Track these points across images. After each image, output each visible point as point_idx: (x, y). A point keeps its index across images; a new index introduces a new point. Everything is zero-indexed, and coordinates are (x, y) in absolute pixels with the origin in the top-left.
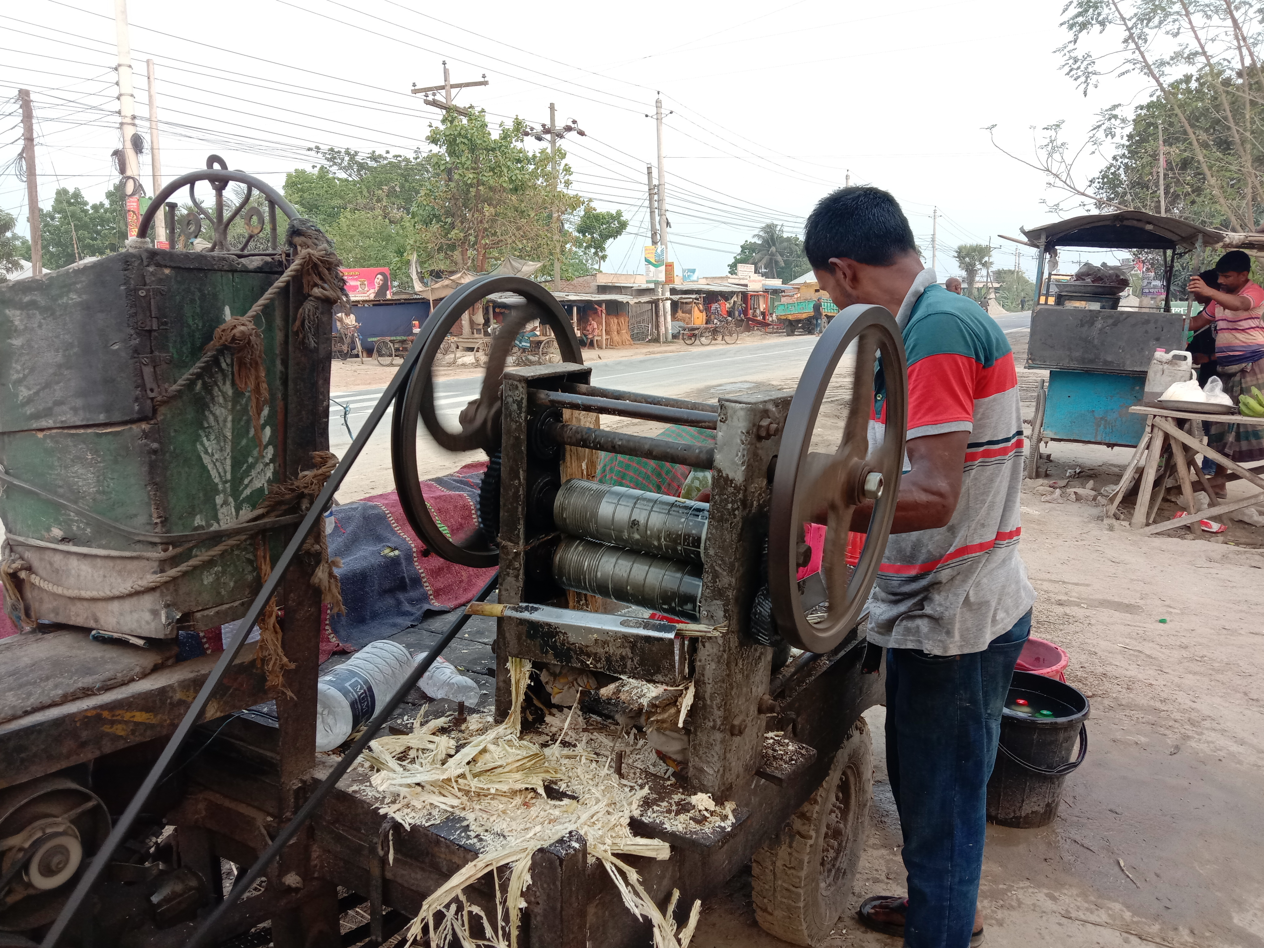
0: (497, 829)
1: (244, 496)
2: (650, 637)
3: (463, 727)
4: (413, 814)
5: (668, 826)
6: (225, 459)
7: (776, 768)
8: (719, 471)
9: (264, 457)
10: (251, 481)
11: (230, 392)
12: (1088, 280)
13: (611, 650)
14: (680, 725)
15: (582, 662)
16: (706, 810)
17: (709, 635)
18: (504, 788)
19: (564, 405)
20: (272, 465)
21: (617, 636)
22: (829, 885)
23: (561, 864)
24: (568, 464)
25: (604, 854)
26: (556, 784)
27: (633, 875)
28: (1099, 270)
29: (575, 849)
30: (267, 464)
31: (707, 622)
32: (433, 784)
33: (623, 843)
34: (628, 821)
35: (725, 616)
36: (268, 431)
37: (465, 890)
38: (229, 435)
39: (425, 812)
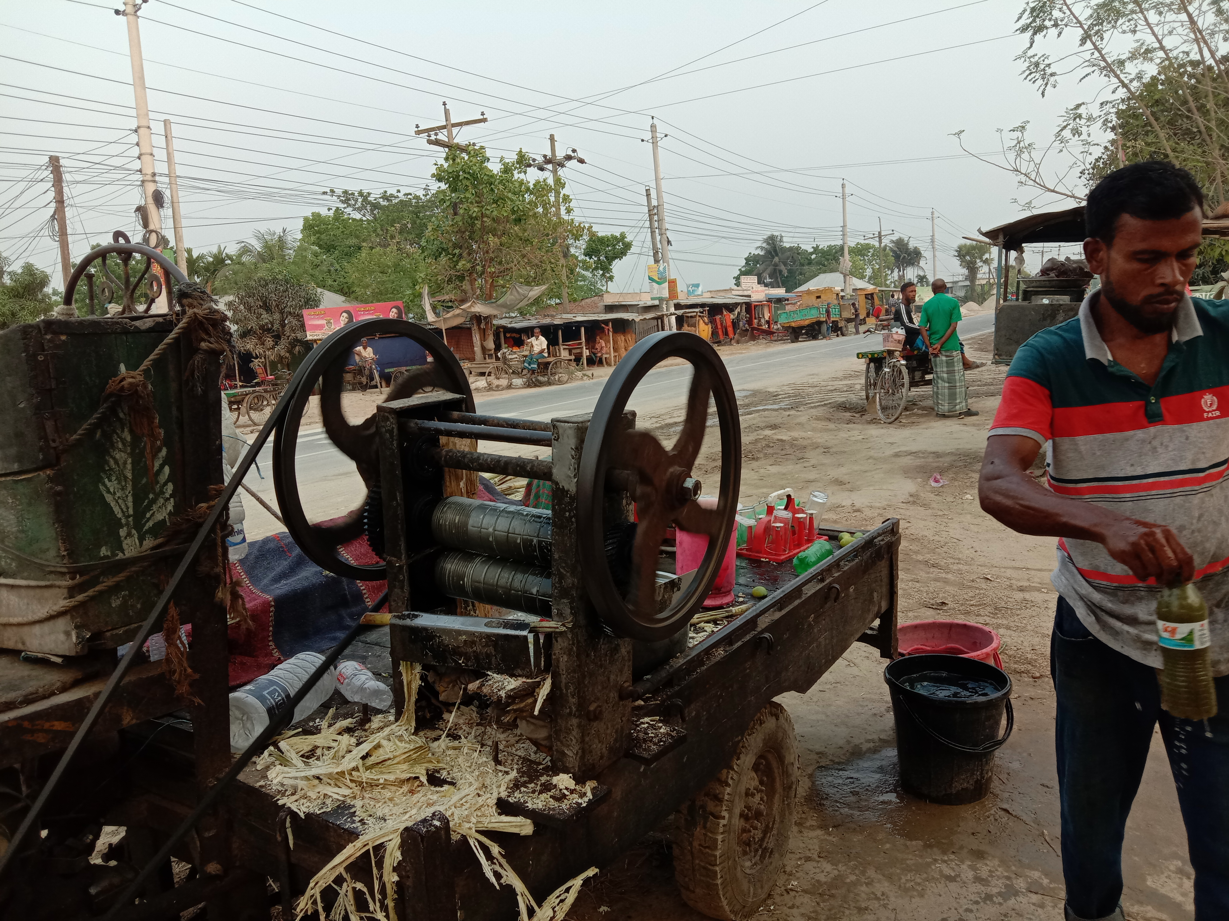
0: (379, 814)
1: (146, 527)
2: (508, 635)
3: (367, 727)
4: (308, 804)
5: (530, 805)
6: (127, 496)
7: (645, 750)
8: (557, 484)
9: (164, 493)
10: (153, 515)
11: (129, 438)
12: (1052, 275)
13: (478, 648)
14: (536, 713)
15: (457, 663)
16: (567, 789)
17: (557, 630)
18: (391, 777)
19: (439, 432)
20: (172, 500)
21: (481, 635)
22: (755, 864)
23: (422, 841)
24: (448, 484)
25: (469, 831)
26: (439, 772)
27: (495, 849)
28: (1063, 264)
29: (436, 827)
30: (167, 499)
31: (555, 618)
32: (330, 776)
33: (488, 821)
34: (495, 801)
35: (571, 613)
36: (167, 469)
37: (347, 869)
38: (129, 475)
39: (320, 801)
